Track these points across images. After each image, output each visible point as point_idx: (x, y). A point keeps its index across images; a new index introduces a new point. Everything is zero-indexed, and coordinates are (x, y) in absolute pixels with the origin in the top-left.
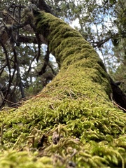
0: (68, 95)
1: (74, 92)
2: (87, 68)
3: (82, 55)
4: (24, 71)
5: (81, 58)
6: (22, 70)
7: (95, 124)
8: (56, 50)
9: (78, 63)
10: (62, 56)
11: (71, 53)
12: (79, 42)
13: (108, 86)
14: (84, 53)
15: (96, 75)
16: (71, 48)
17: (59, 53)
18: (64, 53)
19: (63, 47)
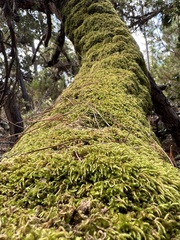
0: (93, 117)
1: (101, 112)
2: (120, 70)
3: (114, 45)
4: (24, 55)
5: (113, 52)
6: (22, 53)
7: (124, 190)
8: (75, 31)
9: (108, 59)
10: (84, 44)
11: (98, 41)
12: (111, 23)
13: (146, 98)
14: (118, 44)
15: (132, 82)
16: (99, 33)
17: (80, 38)
18: (87, 39)
19: (87, 30)
